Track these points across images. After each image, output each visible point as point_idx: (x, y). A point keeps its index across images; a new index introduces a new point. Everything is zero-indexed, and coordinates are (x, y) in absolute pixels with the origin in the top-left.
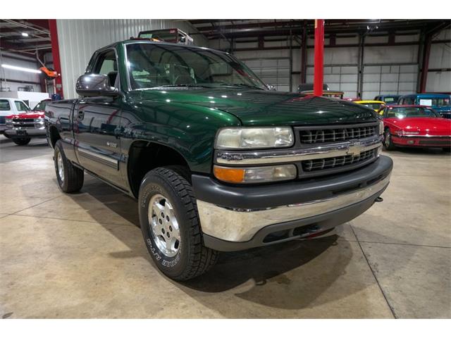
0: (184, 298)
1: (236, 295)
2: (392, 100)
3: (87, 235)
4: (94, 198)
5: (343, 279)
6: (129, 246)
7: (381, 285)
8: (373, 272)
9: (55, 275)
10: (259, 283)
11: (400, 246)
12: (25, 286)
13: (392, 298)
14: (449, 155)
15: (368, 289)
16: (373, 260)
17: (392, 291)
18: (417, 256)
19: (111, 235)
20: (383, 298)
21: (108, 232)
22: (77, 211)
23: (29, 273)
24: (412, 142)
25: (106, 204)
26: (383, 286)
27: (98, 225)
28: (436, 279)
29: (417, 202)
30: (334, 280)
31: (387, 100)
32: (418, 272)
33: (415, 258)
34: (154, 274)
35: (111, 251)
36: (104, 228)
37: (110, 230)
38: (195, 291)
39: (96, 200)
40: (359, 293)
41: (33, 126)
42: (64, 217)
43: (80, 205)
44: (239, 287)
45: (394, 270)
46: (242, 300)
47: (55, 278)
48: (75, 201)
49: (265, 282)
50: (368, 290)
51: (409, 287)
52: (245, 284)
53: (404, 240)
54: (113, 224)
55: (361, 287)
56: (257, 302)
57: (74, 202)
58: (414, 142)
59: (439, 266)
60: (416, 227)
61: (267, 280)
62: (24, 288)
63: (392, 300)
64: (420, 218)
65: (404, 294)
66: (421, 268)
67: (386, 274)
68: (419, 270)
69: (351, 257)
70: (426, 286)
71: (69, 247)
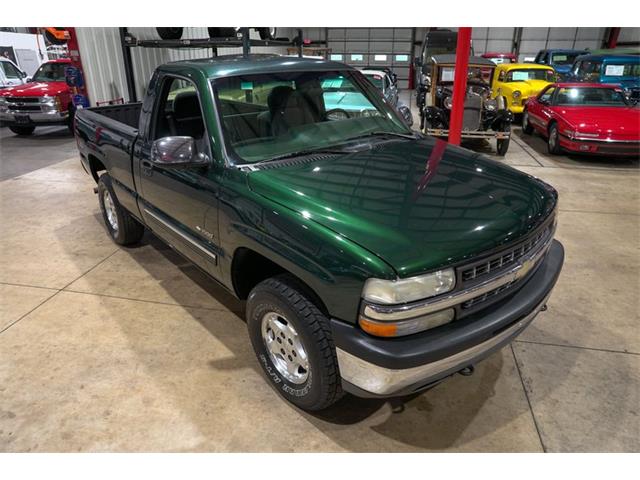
0: (314, 434)
1: (372, 428)
2: (564, 58)
3: (173, 329)
4: (161, 256)
5: (491, 403)
6: (231, 349)
7: (535, 413)
8: (526, 392)
9: (153, 400)
10: (397, 410)
11: (560, 349)
12: (124, 417)
13: (546, 433)
14: (636, 166)
15: (519, 419)
16: (527, 371)
17: (547, 422)
18: (579, 365)
19: (204, 329)
20: (536, 433)
21: (197, 324)
22: (146, 284)
23: (120, 396)
24: (586, 147)
25: (182, 269)
26: (537, 414)
27: (182, 310)
28: (595, 404)
29: (586, 267)
30: (481, 406)
31: (556, 58)
32: (577, 393)
33: (575, 370)
34: (271, 396)
35: (211, 358)
36: (190, 316)
37: (198, 319)
38: (324, 422)
39: (166, 260)
40: (509, 425)
41: (38, 108)
42: (134, 295)
43: (148, 270)
44: (374, 415)
45: (550, 389)
46: (379, 435)
47: (155, 404)
48: (139, 262)
49: (403, 409)
50: (519, 421)
51: (565, 415)
52: (379, 411)
53: (564, 337)
54: (200, 307)
55: (512, 415)
56: (396, 439)
57: (138, 265)
58: (590, 147)
59: (602, 383)
60: (580, 314)
61: (406, 405)
62: (124, 420)
63: (545, 435)
64: (587, 297)
65: (559, 428)
66: (581, 385)
67: (541, 395)
68: (579, 389)
69: (501, 366)
70: (584, 415)
71: (155, 351)
